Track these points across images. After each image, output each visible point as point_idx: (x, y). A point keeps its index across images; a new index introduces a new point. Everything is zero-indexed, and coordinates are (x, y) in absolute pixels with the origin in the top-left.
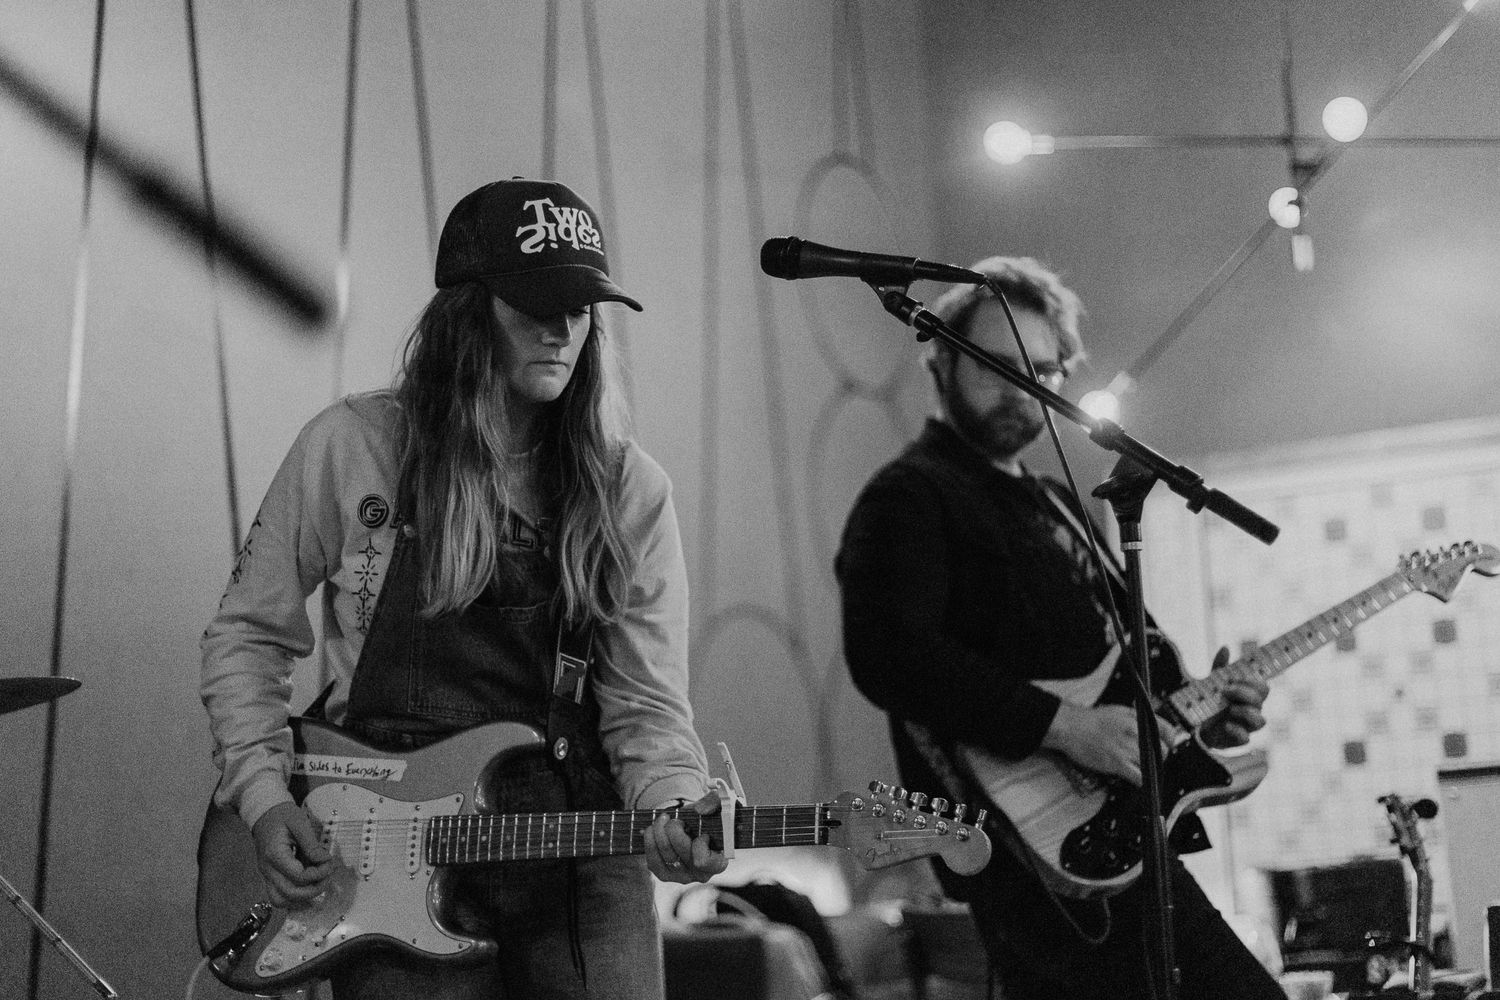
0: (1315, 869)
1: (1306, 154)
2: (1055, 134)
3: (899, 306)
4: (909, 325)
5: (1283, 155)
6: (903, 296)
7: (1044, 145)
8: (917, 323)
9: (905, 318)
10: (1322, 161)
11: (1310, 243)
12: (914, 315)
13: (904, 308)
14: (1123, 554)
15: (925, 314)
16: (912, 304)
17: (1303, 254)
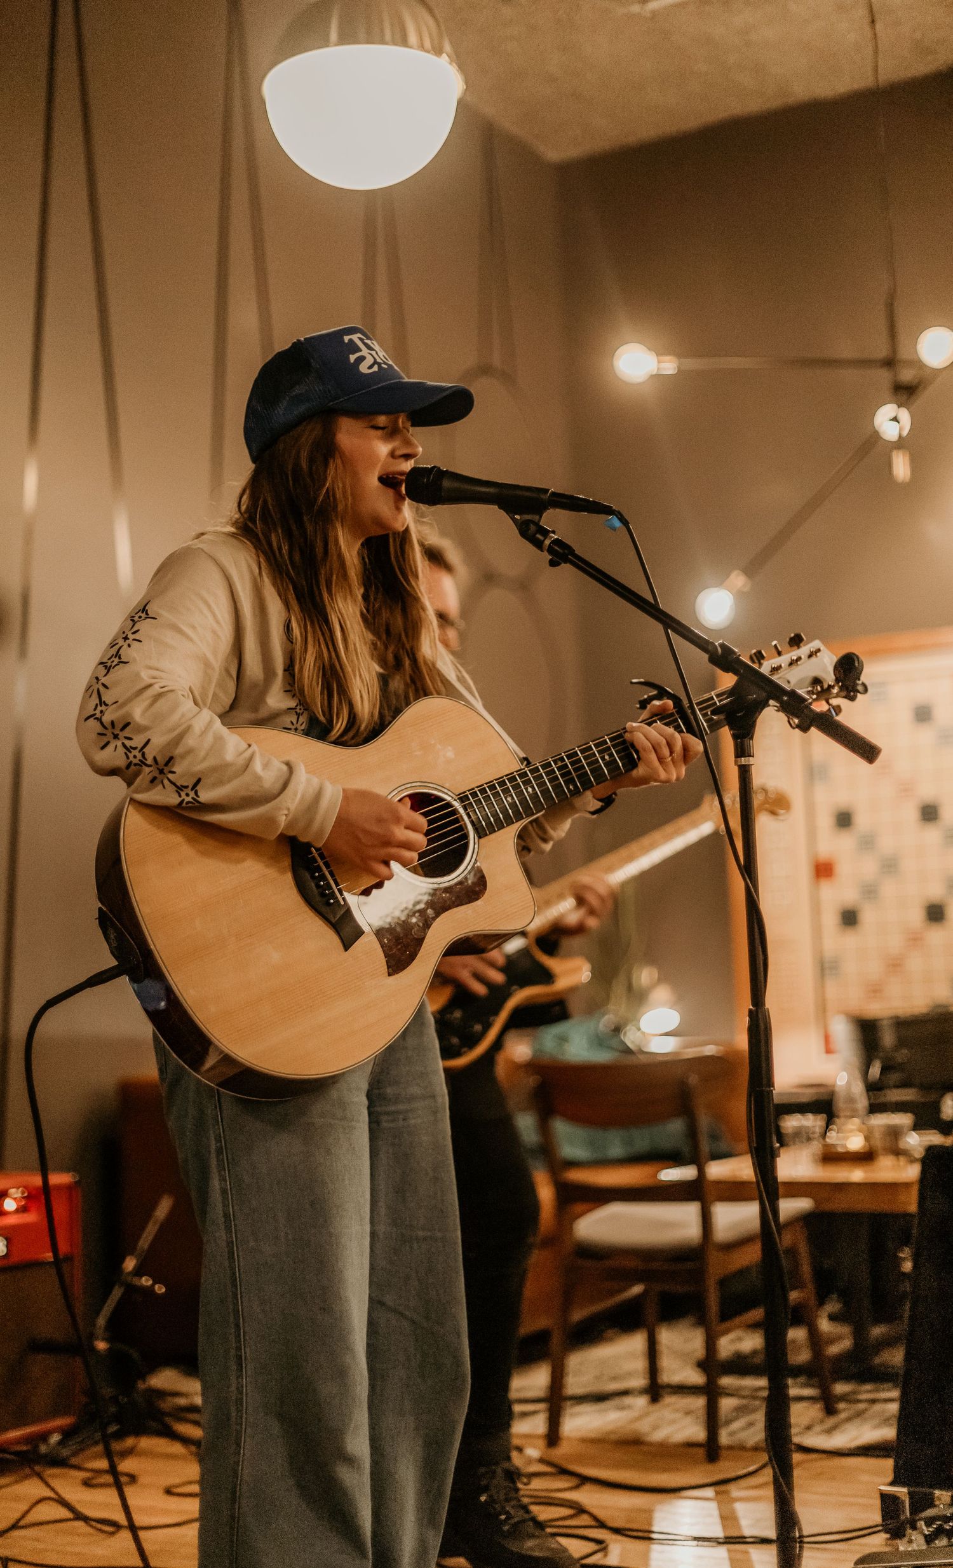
0: (897, 1017)
1: (907, 375)
2: (679, 355)
3: (532, 534)
4: (542, 551)
5: (884, 377)
6: (537, 524)
7: (669, 366)
8: (550, 550)
9: (539, 545)
10: (919, 383)
11: (907, 458)
12: (547, 542)
13: (539, 536)
14: (737, 767)
15: (557, 542)
16: (545, 533)
17: (901, 467)
